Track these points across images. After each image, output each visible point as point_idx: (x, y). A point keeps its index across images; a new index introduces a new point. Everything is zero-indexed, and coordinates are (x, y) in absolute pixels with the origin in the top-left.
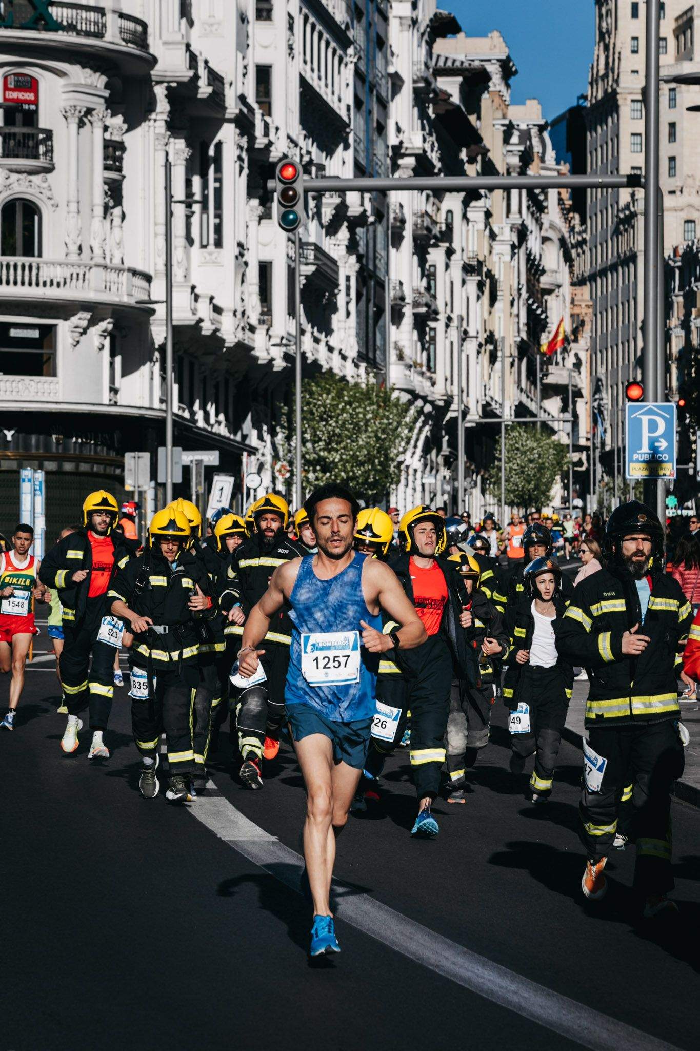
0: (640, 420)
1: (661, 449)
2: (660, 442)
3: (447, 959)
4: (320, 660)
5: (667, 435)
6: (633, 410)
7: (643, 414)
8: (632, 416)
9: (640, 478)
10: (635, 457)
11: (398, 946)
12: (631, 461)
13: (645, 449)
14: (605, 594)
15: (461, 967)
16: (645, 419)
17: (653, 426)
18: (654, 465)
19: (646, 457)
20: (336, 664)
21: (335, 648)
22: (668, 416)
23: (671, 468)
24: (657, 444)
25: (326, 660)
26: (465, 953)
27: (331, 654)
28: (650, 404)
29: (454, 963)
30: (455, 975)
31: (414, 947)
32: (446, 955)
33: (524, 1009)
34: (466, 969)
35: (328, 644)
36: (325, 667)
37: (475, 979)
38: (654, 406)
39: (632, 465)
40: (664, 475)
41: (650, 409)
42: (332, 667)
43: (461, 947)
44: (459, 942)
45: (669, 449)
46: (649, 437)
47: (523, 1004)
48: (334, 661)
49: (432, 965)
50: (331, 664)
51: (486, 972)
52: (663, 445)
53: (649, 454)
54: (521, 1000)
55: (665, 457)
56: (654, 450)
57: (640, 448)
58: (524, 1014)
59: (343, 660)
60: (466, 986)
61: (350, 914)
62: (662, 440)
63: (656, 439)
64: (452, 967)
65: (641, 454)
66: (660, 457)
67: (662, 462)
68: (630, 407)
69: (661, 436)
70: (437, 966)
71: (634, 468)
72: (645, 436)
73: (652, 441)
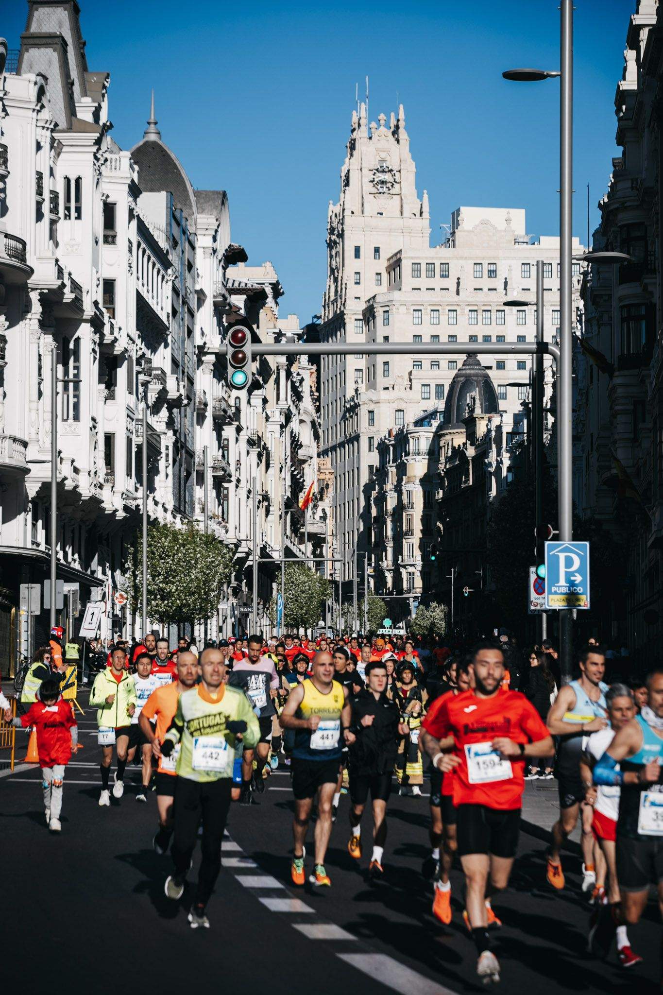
0: (558, 557)
1: (576, 582)
2: (575, 576)
5: (580, 571)
6: (552, 548)
7: (561, 551)
8: (551, 553)
9: (557, 608)
10: (554, 589)
12: (550, 593)
13: (562, 581)
16: (562, 556)
17: (569, 562)
18: (572, 597)
19: (565, 590)
22: (582, 554)
23: (585, 599)
24: (572, 578)
28: (567, 542)
38: (570, 544)
39: (551, 597)
40: (580, 605)
41: (567, 547)
45: (583, 583)
46: (566, 572)
52: (578, 578)
53: (565, 587)
55: (580, 589)
56: (572, 584)
57: (558, 582)
62: (577, 574)
63: (572, 574)
65: (559, 587)
66: (575, 590)
67: (578, 594)
68: (549, 545)
69: (576, 571)
71: (552, 600)
72: (562, 570)
73: (568, 575)
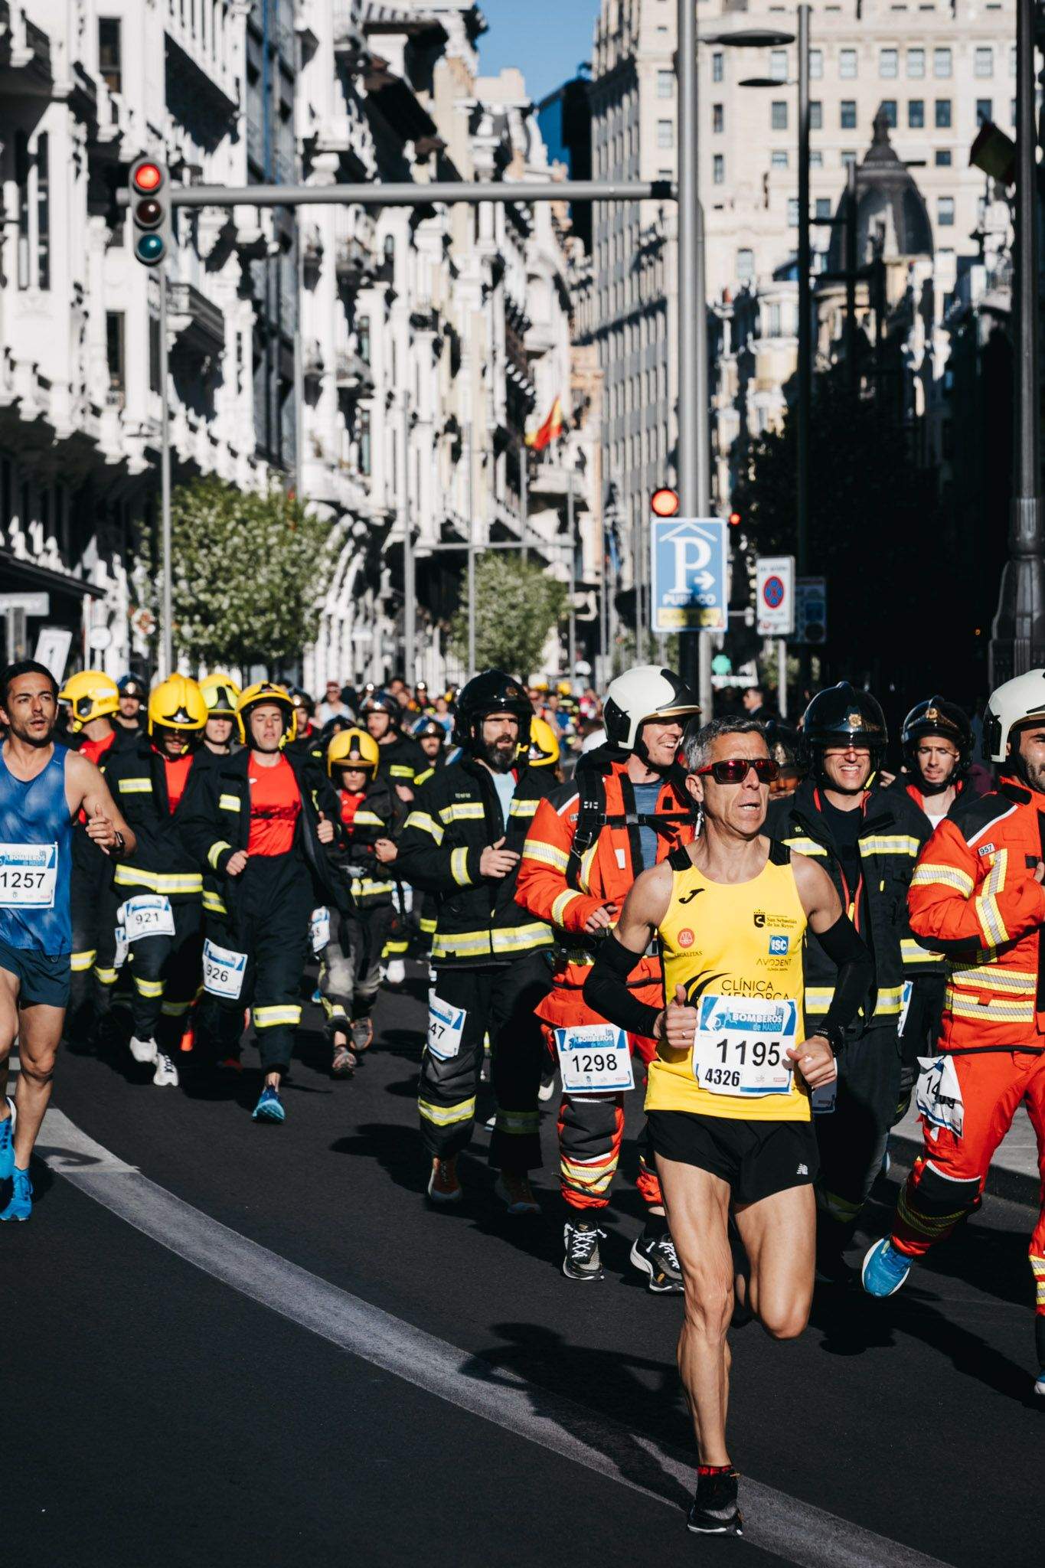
0: (674, 544)
1: (705, 587)
2: (703, 576)
3: (389, 1344)
4: (9, 877)
5: (713, 567)
6: (662, 530)
7: (679, 535)
8: (663, 539)
9: (673, 630)
10: (666, 599)
11: (317, 1326)
12: (661, 605)
13: (681, 587)
14: (458, 796)
15: (411, 1355)
16: (681, 544)
17: (692, 553)
18: (693, 611)
19: (683, 600)
20: (28, 883)
21: (28, 863)
22: (713, 538)
23: (719, 615)
24: (698, 580)
25: (17, 877)
26: (417, 1335)
27: (23, 870)
28: (687, 521)
29: (400, 1351)
30: (401, 1368)
31: (341, 1328)
32: (389, 1338)
33: (503, 1417)
34: (419, 1359)
35: (21, 859)
36: (14, 886)
37: (430, 1373)
38: (693, 523)
39: (663, 611)
40: (709, 626)
41: (688, 527)
42: (23, 887)
43: (410, 1326)
44: (409, 1320)
45: (716, 588)
46: (687, 570)
47: (502, 1409)
48: (26, 879)
49: (368, 1354)
50: (22, 882)
51: (447, 1363)
52: (706, 581)
53: (687, 594)
54: (499, 1403)
55: (709, 599)
56: (695, 590)
57: (673, 586)
58: (503, 1424)
59: (36, 879)
60: (418, 1384)
61: (247, 1279)
62: (706, 574)
63: (697, 573)
64: (397, 1355)
65: (675, 594)
66: (702, 600)
67: (705, 606)
68: (658, 525)
69: (706, 568)
70: (376, 1355)
71: (664, 616)
72: (681, 568)
73: (691, 576)
